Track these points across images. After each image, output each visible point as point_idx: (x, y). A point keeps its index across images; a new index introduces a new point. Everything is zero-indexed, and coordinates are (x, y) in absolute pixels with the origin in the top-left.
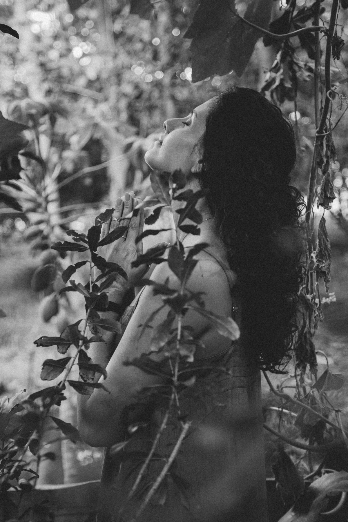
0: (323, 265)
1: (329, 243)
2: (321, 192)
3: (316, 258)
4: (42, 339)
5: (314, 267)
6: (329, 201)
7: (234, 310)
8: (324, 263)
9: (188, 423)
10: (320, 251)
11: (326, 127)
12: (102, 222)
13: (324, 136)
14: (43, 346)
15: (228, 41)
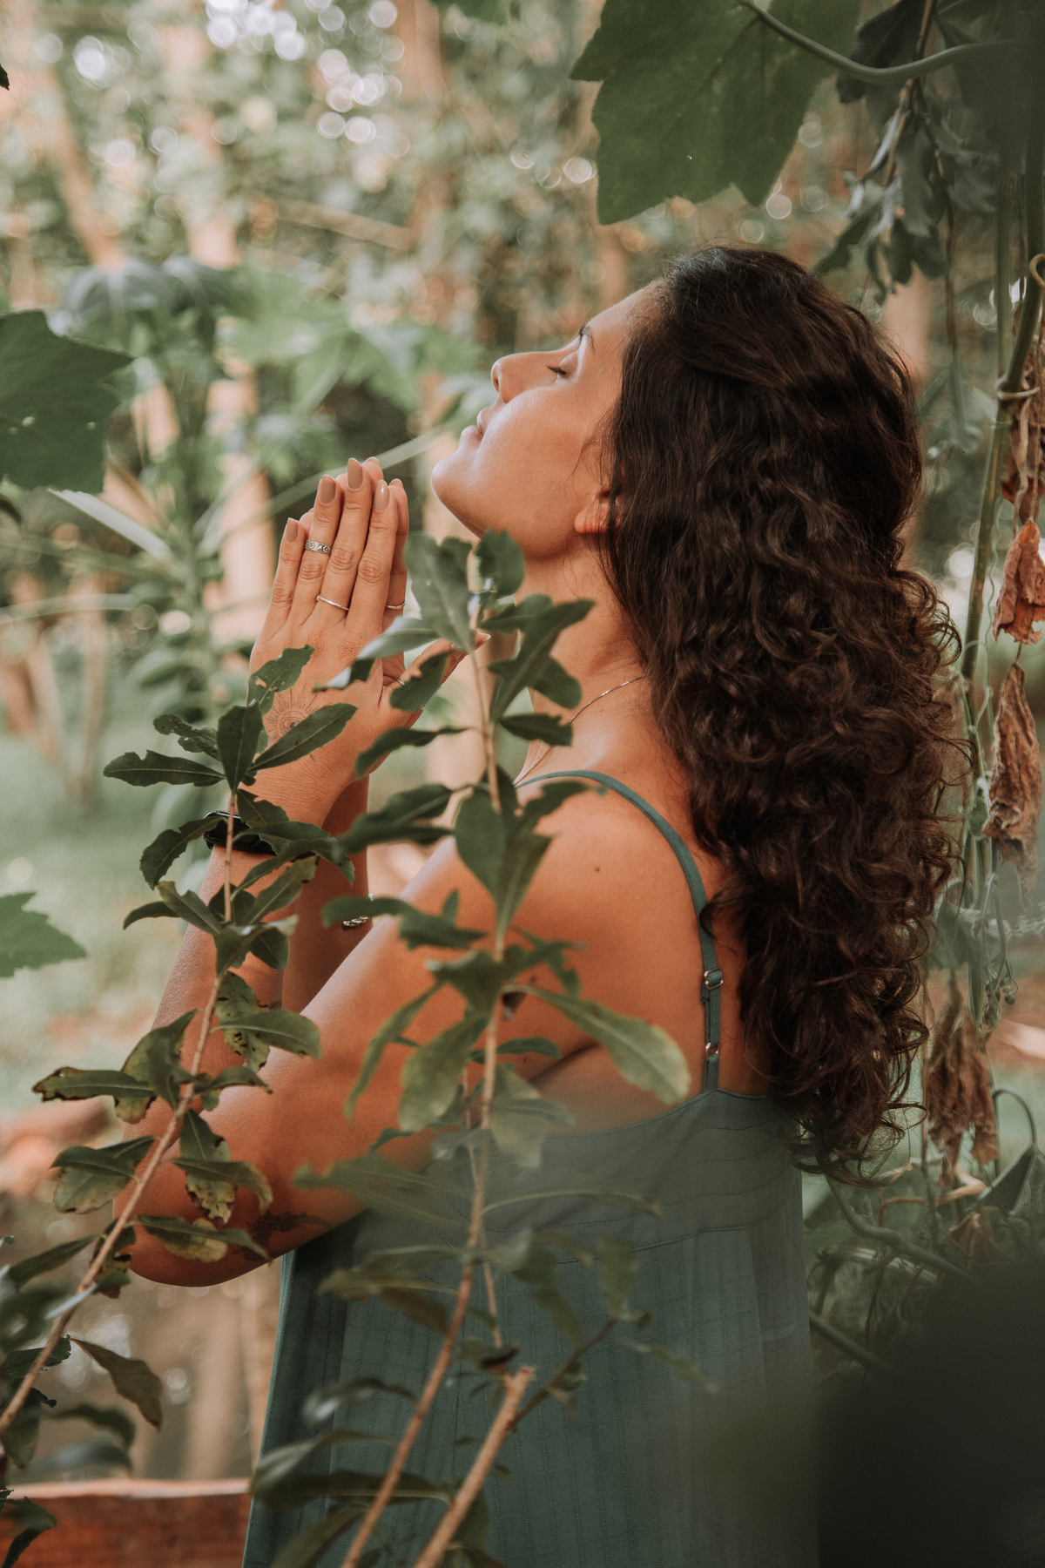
0: (1014, 821)
1: (1033, 748)
2: (1005, 586)
3: (992, 795)
4: (61, 1075)
5: (985, 826)
6: (1033, 616)
7: (707, 983)
8: (1017, 813)
9: (524, 1371)
10: (1006, 776)
11: (1031, 369)
12: (270, 689)
13: (1024, 400)
14: (64, 1098)
15: (718, 87)
